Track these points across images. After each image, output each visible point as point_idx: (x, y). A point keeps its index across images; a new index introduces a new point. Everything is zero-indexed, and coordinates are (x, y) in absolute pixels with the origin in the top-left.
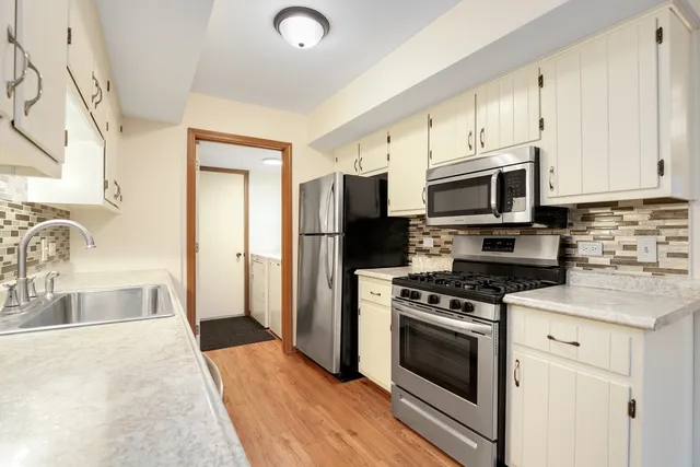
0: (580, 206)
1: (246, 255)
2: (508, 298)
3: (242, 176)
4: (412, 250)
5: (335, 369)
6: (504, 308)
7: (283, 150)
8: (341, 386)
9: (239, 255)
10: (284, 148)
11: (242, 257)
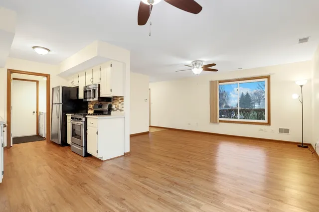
0: (114, 97)
1: (37, 112)
2: (86, 116)
3: (36, 83)
4: (89, 109)
5: (59, 142)
6: (86, 119)
7: (47, 77)
8: (62, 148)
9: (34, 112)
10: (48, 76)
11: (35, 113)
